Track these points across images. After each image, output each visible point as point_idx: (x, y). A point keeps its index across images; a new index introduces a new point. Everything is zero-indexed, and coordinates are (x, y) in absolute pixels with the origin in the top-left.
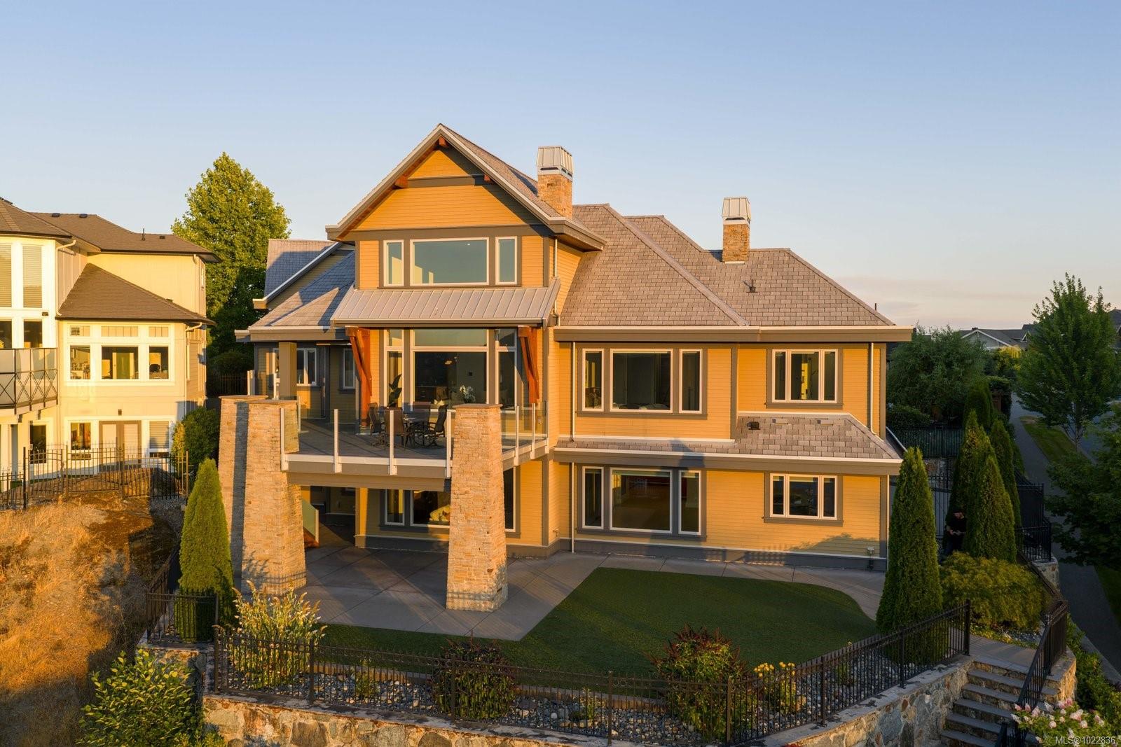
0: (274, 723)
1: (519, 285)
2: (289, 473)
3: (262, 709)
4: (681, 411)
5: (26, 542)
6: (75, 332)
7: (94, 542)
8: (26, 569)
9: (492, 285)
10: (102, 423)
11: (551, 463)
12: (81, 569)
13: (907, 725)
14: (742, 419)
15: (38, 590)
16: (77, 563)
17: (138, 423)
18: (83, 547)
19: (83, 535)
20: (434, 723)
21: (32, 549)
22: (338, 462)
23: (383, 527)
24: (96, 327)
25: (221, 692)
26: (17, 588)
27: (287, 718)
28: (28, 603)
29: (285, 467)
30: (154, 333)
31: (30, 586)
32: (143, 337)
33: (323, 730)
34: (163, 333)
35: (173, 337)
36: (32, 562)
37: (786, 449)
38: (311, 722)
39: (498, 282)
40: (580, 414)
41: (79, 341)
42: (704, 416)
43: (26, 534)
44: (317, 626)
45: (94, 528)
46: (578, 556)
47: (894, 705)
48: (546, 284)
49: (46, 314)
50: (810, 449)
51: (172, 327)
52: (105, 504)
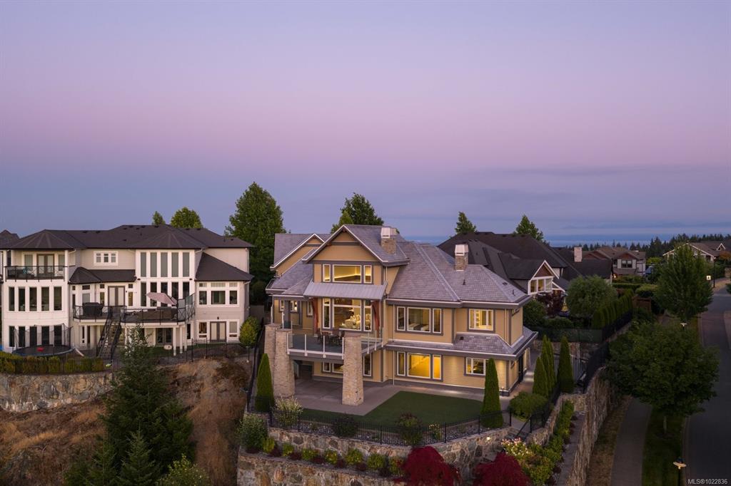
0: (288, 436)
1: (373, 284)
2: (290, 356)
3: (285, 432)
4: (434, 332)
5: (196, 374)
6: (201, 285)
7: (218, 375)
8: (197, 385)
9: (363, 283)
10: (211, 323)
11: (385, 351)
12: (215, 385)
13: (479, 446)
14: (457, 335)
15: (202, 392)
16: (213, 383)
17: (225, 322)
18: (215, 377)
19: (214, 372)
20: (334, 437)
21: (198, 377)
22: (306, 352)
23: (322, 372)
24: (209, 284)
25: (273, 427)
26: (195, 391)
27: (292, 435)
28: (199, 396)
29: (288, 353)
30: (231, 285)
31: (199, 391)
32: (227, 288)
33: (302, 438)
34: (235, 285)
35: (239, 288)
36: (199, 382)
37: (471, 348)
38: (299, 436)
39: (365, 282)
40: (396, 331)
41: (203, 289)
42: (442, 334)
43: (195, 371)
44: (300, 408)
45: (218, 370)
46: (396, 386)
47: (473, 439)
48: (382, 284)
49: (191, 279)
50: (480, 349)
51: (238, 283)
52: (220, 360)
